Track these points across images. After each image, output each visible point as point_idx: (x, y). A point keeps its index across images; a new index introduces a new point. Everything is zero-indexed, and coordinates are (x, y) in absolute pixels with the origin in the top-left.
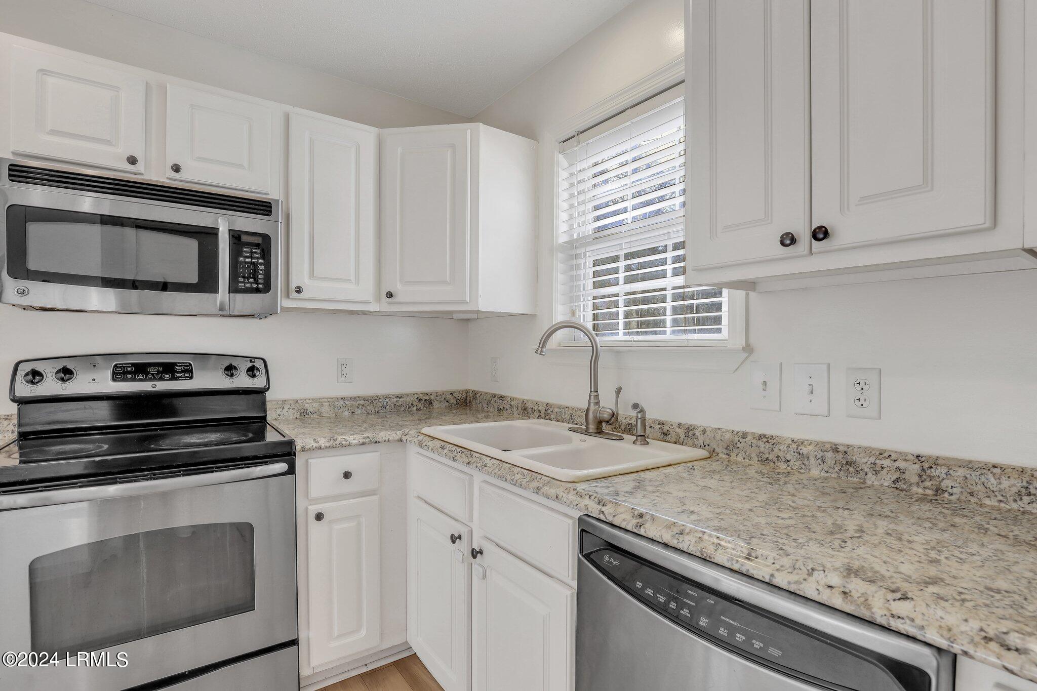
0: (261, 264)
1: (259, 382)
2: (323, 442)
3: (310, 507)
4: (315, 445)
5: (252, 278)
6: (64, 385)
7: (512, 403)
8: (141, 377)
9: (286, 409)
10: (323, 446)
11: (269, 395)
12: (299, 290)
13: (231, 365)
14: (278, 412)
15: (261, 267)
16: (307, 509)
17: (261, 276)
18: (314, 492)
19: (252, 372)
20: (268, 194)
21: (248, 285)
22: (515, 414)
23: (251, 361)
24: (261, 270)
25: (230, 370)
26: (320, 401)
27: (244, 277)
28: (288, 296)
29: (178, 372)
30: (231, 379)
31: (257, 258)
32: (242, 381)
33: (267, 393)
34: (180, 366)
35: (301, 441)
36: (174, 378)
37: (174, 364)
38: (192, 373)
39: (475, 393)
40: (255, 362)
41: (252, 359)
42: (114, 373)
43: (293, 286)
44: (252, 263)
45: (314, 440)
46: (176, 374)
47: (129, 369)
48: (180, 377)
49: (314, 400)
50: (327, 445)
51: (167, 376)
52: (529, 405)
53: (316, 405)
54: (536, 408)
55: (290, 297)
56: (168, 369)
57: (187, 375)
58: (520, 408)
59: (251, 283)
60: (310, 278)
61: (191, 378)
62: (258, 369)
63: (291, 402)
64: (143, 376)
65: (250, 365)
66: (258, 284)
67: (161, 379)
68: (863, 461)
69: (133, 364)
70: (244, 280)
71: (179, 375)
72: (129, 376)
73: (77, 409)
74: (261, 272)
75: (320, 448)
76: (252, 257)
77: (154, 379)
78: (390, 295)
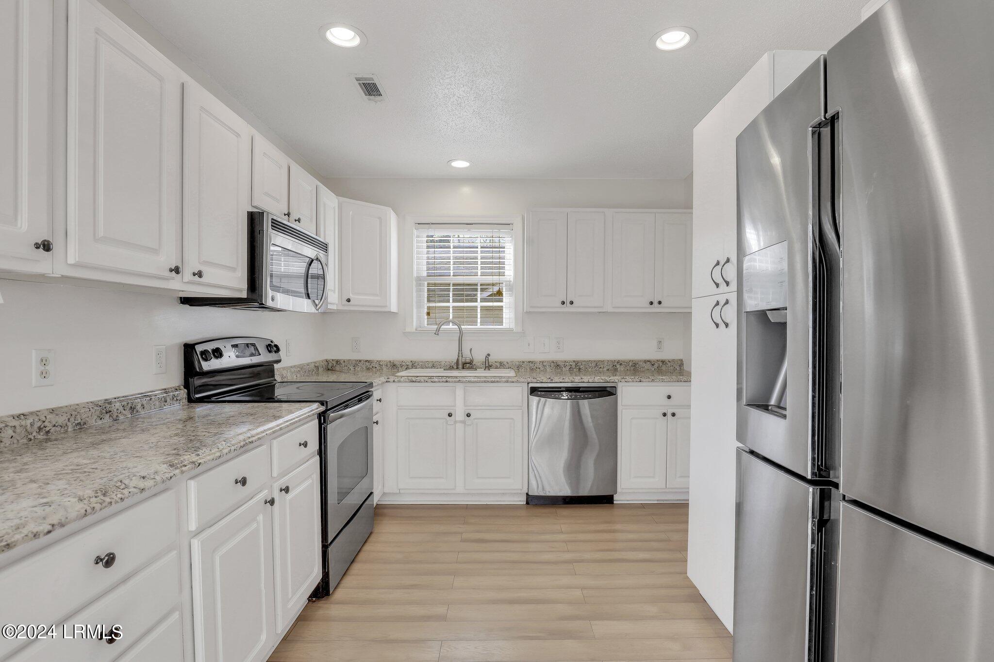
7: (381, 363)
22: (385, 369)
38: (258, 351)
39: (338, 362)
52: (396, 363)
54: (404, 364)
58: (389, 366)
68: (561, 364)
78: (349, 300)
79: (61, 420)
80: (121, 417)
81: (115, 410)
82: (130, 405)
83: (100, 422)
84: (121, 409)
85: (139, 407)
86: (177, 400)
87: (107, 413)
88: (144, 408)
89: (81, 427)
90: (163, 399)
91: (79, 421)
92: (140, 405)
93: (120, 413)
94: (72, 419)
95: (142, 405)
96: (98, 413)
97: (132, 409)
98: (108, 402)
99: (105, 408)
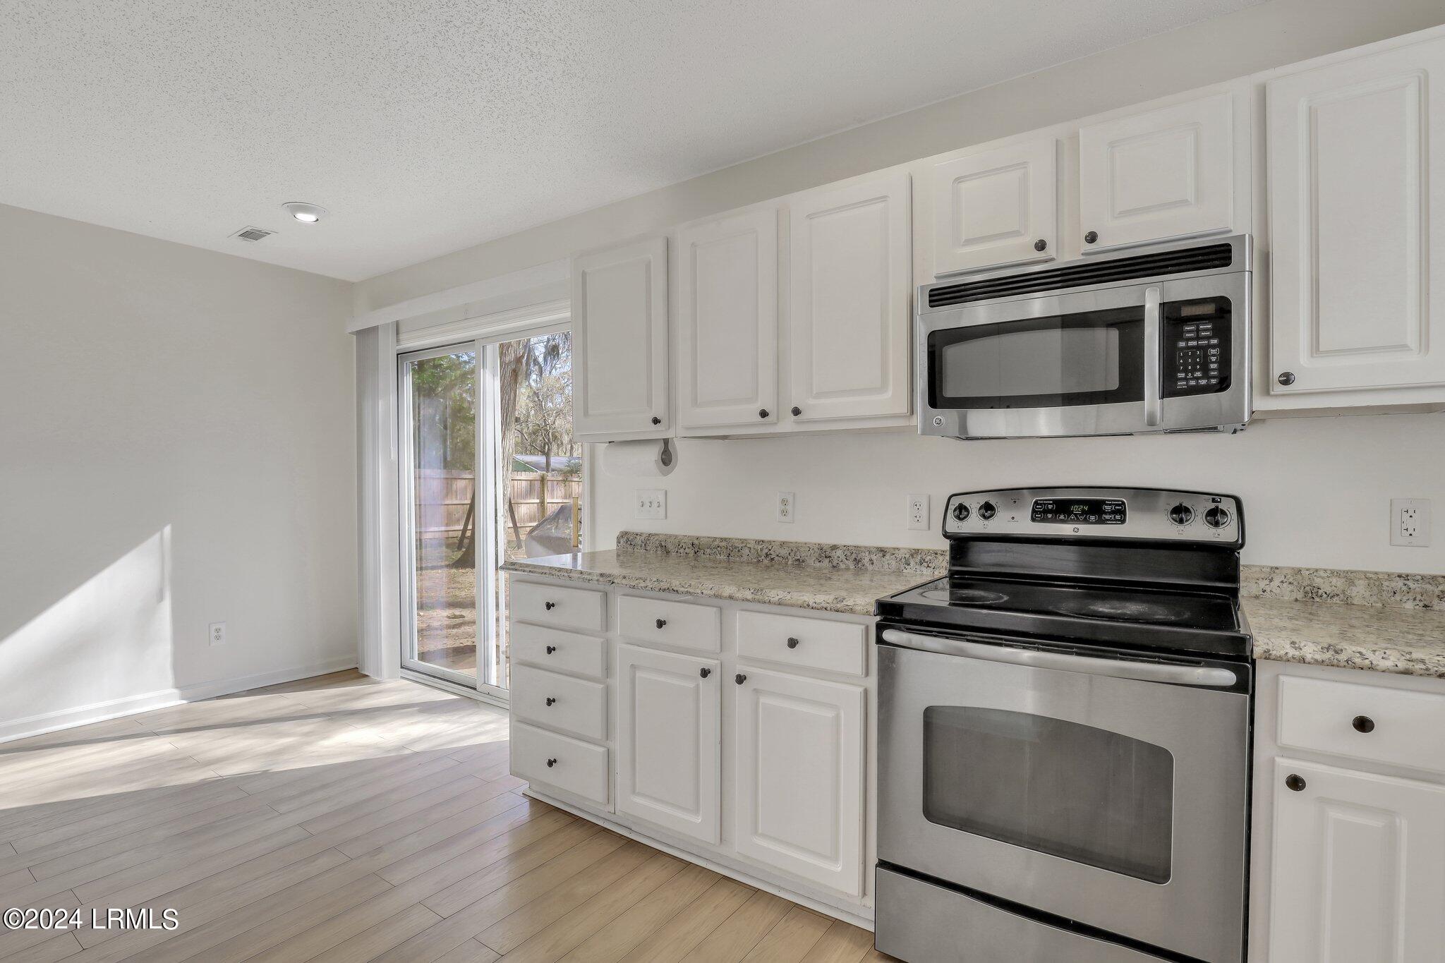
0: (1214, 347)
1: (1226, 534)
2: (1310, 651)
3: (1278, 760)
4: (1292, 652)
5: (1198, 370)
6: (986, 522)
8: (1062, 517)
9: (1276, 582)
10: (1309, 657)
11: (1245, 557)
12: (1287, 379)
13: (1181, 505)
14: (1263, 584)
15: (1213, 351)
16: (1273, 761)
17: (1213, 366)
18: (1288, 736)
19: (1215, 516)
20: (1230, 231)
21: (1193, 383)
23: (1214, 501)
24: (1214, 355)
25: (1180, 513)
26: (1349, 577)
27: (1186, 371)
28: (1266, 391)
29: (1106, 513)
30: (1181, 527)
31: (1208, 338)
32: (1197, 530)
33: (1241, 551)
34: (1110, 505)
35: (1266, 641)
36: (1101, 521)
37: (1103, 502)
38: (1125, 515)
40: (1220, 502)
41: (1215, 497)
42: (1034, 511)
43: (1277, 371)
44: (1198, 347)
45: (1293, 643)
46: (1104, 516)
47: (1050, 507)
48: (1108, 520)
49: (1335, 573)
50: (1319, 657)
51: (1092, 518)
53: (1339, 583)
55: (1272, 393)
56: (1094, 509)
57: (1118, 517)
59: (1197, 378)
60: (1312, 356)
61: (1123, 521)
62: (1223, 513)
63: (1289, 572)
64: (1065, 517)
65: (1213, 506)
66: (1209, 378)
67: (1086, 521)
69: (1055, 502)
70: (1187, 375)
71: (1107, 517)
72: (1050, 516)
73: (999, 551)
74: (1214, 359)
75: (1303, 660)
76: (1198, 338)
77: (1077, 520)
79: (784, 552)
80: (842, 566)
81: (836, 557)
82: (854, 556)
83: (818, 564)
84: (843, 557)
85: (866, 561)
86: (928, 566)
87: (826, 557)
88: (872, 564)
89: (799, 563)
90: (903, 560)
91: (799, 557)
92: (867, 559)
93: (842, 561)
94: (792, 554)
95: (871, 560)
96: (817, 555)
97: (857, 561)
98: (834, 547)
99: (825, 553)
